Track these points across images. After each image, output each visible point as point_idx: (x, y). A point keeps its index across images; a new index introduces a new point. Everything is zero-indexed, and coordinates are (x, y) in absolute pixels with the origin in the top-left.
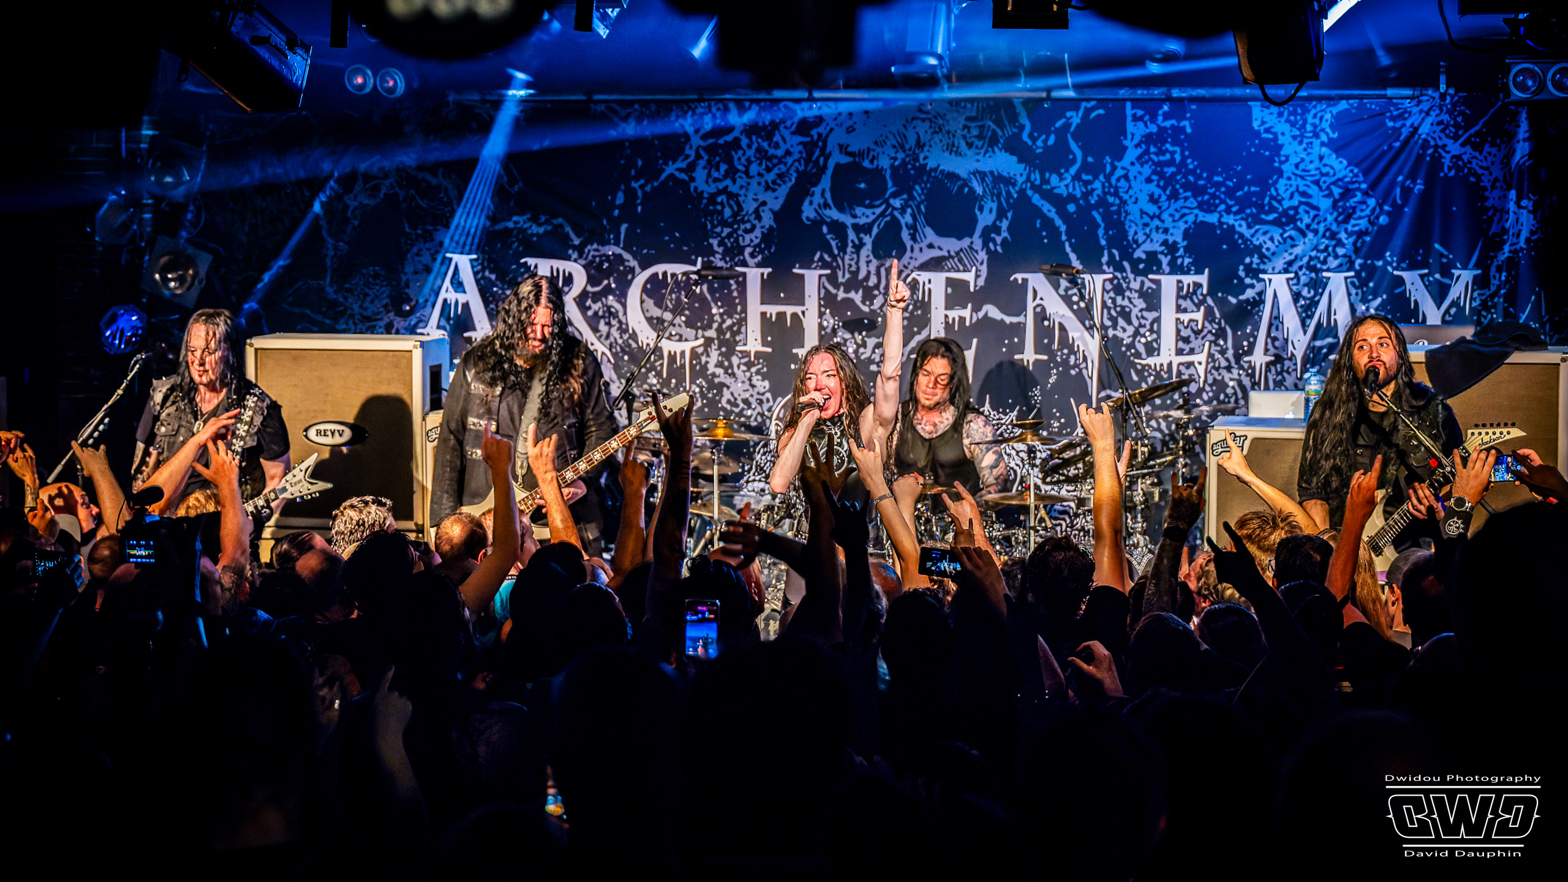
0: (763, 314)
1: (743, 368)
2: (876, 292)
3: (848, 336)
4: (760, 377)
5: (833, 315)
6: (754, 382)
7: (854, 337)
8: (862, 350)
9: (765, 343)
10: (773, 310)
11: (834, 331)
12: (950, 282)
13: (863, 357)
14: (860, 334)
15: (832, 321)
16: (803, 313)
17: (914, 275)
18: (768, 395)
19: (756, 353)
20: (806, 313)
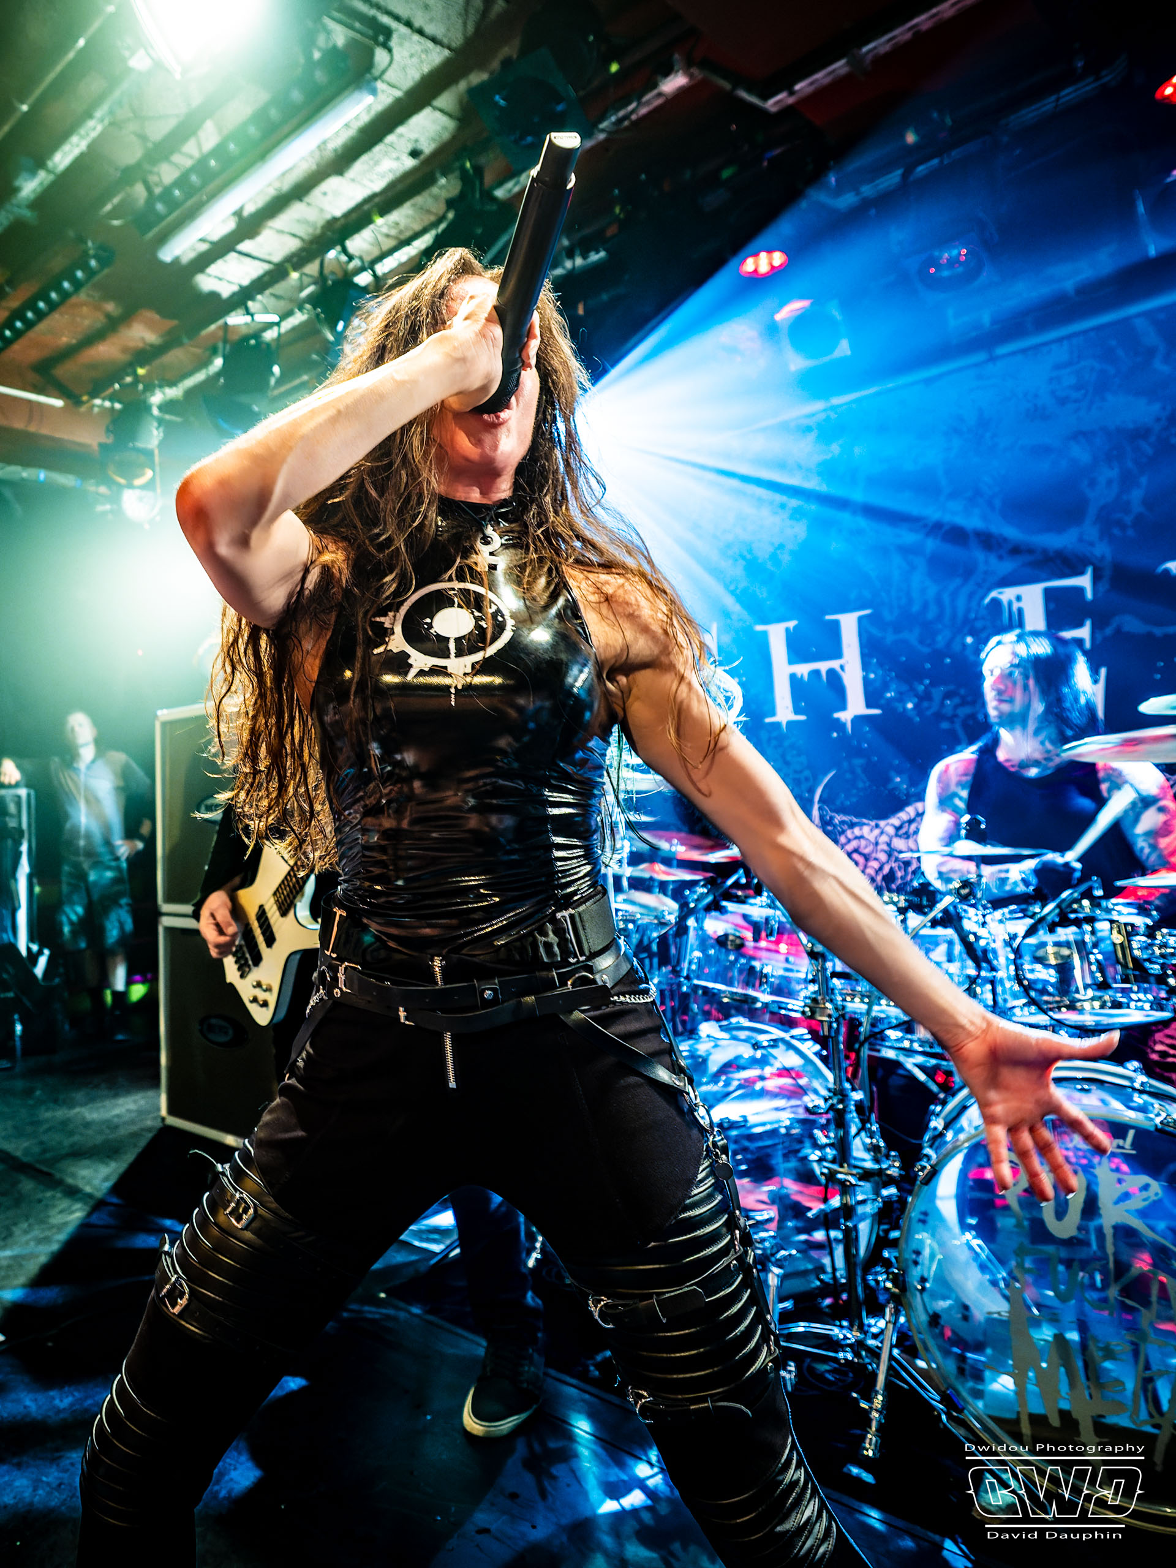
0: (793, 677)
1: (774, 743)
2: (940, 626)
3: (904, 688)
4: (795, 752)
5: (881, 664)
6: (789, 758)
7: (912, 689)
8: (925, 704)
9: (797, 711)
10: (803, 670)
11: (886, 687)
12: (1049, 594)
13: (929, 713)
14: (922, 683)
15: (880, 672)
16: (842, 667)
17: (993, 594)
18: (807, 773)
19: (789, 723)
20: (847, 668)
